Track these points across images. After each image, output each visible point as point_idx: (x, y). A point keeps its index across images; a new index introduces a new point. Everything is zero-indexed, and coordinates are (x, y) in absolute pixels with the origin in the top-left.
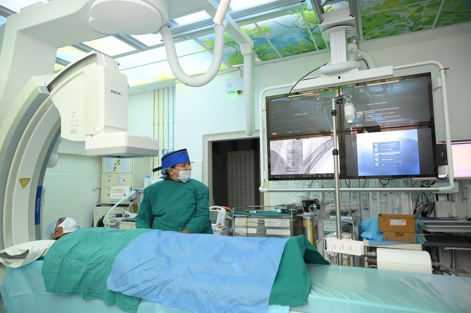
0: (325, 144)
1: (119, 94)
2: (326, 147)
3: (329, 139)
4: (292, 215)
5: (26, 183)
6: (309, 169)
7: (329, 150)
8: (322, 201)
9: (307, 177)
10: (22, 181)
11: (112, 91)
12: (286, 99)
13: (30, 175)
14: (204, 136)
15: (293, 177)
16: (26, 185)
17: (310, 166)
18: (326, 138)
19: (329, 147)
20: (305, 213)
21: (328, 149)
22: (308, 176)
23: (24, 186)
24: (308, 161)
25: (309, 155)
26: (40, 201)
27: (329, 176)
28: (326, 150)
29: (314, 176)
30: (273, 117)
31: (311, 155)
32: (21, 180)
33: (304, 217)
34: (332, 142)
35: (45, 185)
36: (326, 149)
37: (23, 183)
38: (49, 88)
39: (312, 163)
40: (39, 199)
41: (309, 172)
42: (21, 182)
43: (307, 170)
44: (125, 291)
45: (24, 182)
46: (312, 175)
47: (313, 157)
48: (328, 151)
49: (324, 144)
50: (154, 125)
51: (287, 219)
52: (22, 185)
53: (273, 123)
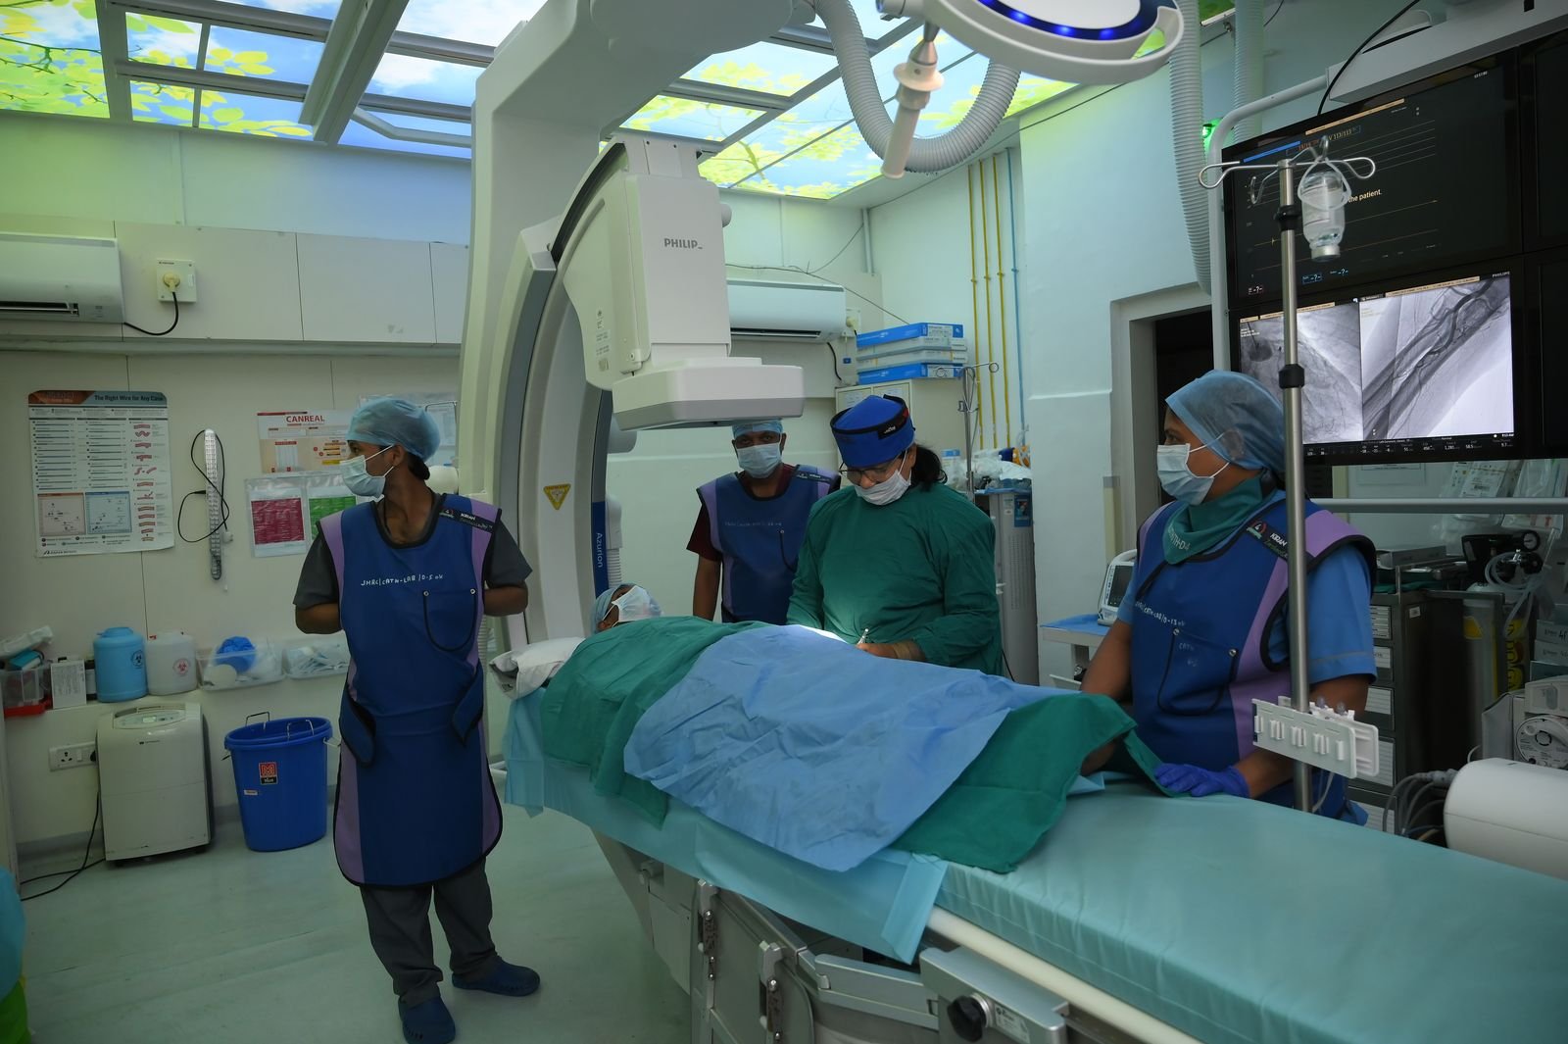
0: (1452, 315)
1: (693, 244)
2: (1454, 327)
3: (1467, 291)
4: (1398, 594)
5: (560, 495)
6: (1384, 422)
7: (1470, 335)
9: (1376, 451)
10: (551, 491)
11: (667, 242)
12: (1299, 143)
13: (569, 477)
15: (1323, 453)
16: (561, 503)
17: (1388, 407)
18: (1457, 288)
19: (1469, 324)
20: (1477, 588)
21: (1464, 334)
22: (1383, 447)
23: (557, 505)
24: (1383, 385)
25: (1383, 368)
26: (603, 539)
27: (1468, 447)
28: (1455, 337)
29: (1406, 449)
30: (1250, 224)
31: (1393, 362)
32: (547, 489)
33: (1468, 602)
34: (1484, 301)
35: (612, 494)
36: (1458, 334)
37: (554, 497)
38: (556, 253)
39: (1397, 395)
40: (600, 535)
41: (1386, 431)
42: (549, 495)
43: (1377, 426)
45: (556, 494)
46: (1397, 445)
47: (1402, 371)
48: (1464, 342)
49: (1447, 314)
50: (975, 282)
52: (553, 502)
53: (1250, 250)
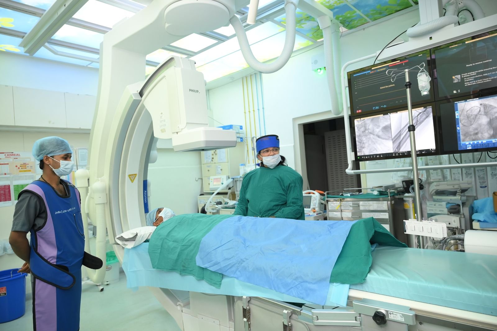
0: (417, 118)
1: (197, 91)
2: (417, 121)
3: (420, 111)
4: (389, 197)
5: (134, 178)
6: (399, 146)
7: (422, 123)
8: (426, 180)
9: (397, 155)
10: (131, 176)
11: (190, 90)
12: (370, 71)
13: (136, 171)
14: (294, 119)
15: (381, 156)
16: (134, 180)
17: (400, 143)
18: (417, 111)
19: (421, 120)
20: (406, 195)
21: (420, 123)
22: (399, 154)
23: (132, 181)
24: (398, 137)
25: (398, 132)
26: (147, 193)
27: (423, 153)
28: (417, 124)
29: (406, 154)
30: (356, 93)
31: (401, 131)
32: (130, 175)
33: (405, 199)
34: (425, 114)
35: (149, 179)
36: (418, 123)
37: (132, 178)
38: (141, 94)
39: (402, 139)
40: (145, 191)
41: (400, 149)
42: (130, 178)
43: (397, 148)
44: (210, 267)
45: (132, 177)
46: (403, 153)
47: (403, 133)
48: (420, 124)
49: (415, 117)
50: (245, 113)
51: (384, 202)
52: (131, 180)
53: (357, 100)
